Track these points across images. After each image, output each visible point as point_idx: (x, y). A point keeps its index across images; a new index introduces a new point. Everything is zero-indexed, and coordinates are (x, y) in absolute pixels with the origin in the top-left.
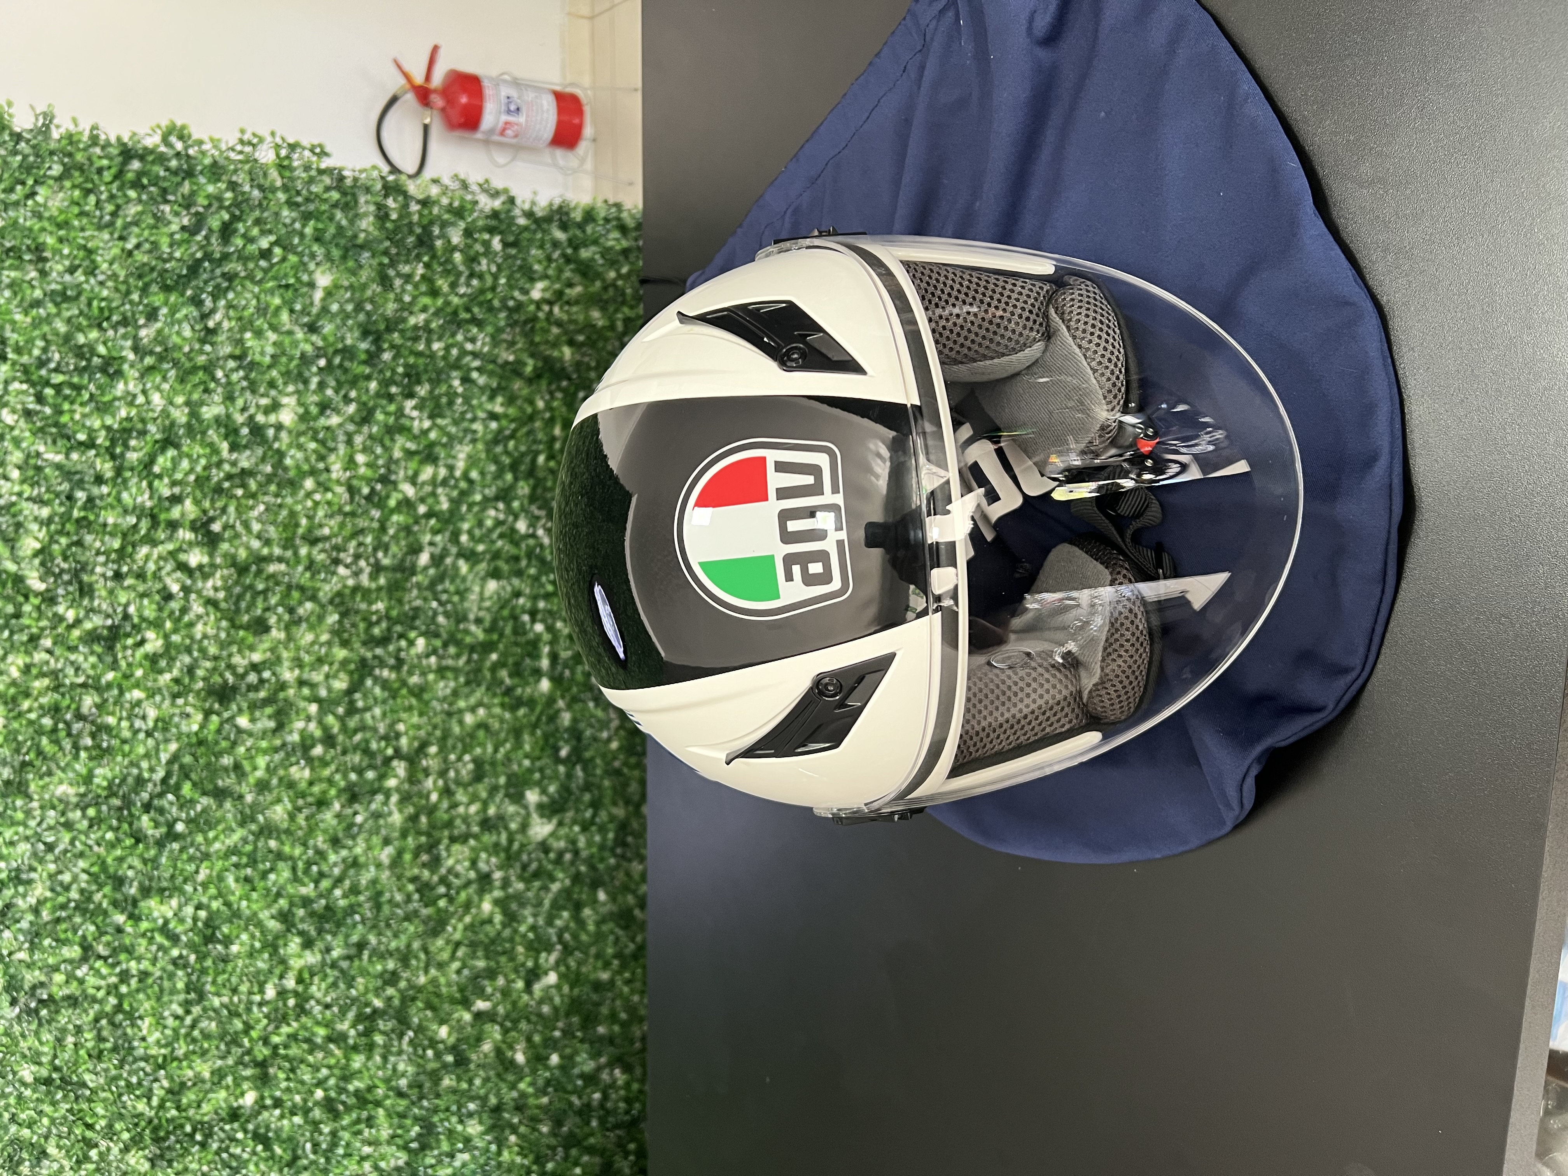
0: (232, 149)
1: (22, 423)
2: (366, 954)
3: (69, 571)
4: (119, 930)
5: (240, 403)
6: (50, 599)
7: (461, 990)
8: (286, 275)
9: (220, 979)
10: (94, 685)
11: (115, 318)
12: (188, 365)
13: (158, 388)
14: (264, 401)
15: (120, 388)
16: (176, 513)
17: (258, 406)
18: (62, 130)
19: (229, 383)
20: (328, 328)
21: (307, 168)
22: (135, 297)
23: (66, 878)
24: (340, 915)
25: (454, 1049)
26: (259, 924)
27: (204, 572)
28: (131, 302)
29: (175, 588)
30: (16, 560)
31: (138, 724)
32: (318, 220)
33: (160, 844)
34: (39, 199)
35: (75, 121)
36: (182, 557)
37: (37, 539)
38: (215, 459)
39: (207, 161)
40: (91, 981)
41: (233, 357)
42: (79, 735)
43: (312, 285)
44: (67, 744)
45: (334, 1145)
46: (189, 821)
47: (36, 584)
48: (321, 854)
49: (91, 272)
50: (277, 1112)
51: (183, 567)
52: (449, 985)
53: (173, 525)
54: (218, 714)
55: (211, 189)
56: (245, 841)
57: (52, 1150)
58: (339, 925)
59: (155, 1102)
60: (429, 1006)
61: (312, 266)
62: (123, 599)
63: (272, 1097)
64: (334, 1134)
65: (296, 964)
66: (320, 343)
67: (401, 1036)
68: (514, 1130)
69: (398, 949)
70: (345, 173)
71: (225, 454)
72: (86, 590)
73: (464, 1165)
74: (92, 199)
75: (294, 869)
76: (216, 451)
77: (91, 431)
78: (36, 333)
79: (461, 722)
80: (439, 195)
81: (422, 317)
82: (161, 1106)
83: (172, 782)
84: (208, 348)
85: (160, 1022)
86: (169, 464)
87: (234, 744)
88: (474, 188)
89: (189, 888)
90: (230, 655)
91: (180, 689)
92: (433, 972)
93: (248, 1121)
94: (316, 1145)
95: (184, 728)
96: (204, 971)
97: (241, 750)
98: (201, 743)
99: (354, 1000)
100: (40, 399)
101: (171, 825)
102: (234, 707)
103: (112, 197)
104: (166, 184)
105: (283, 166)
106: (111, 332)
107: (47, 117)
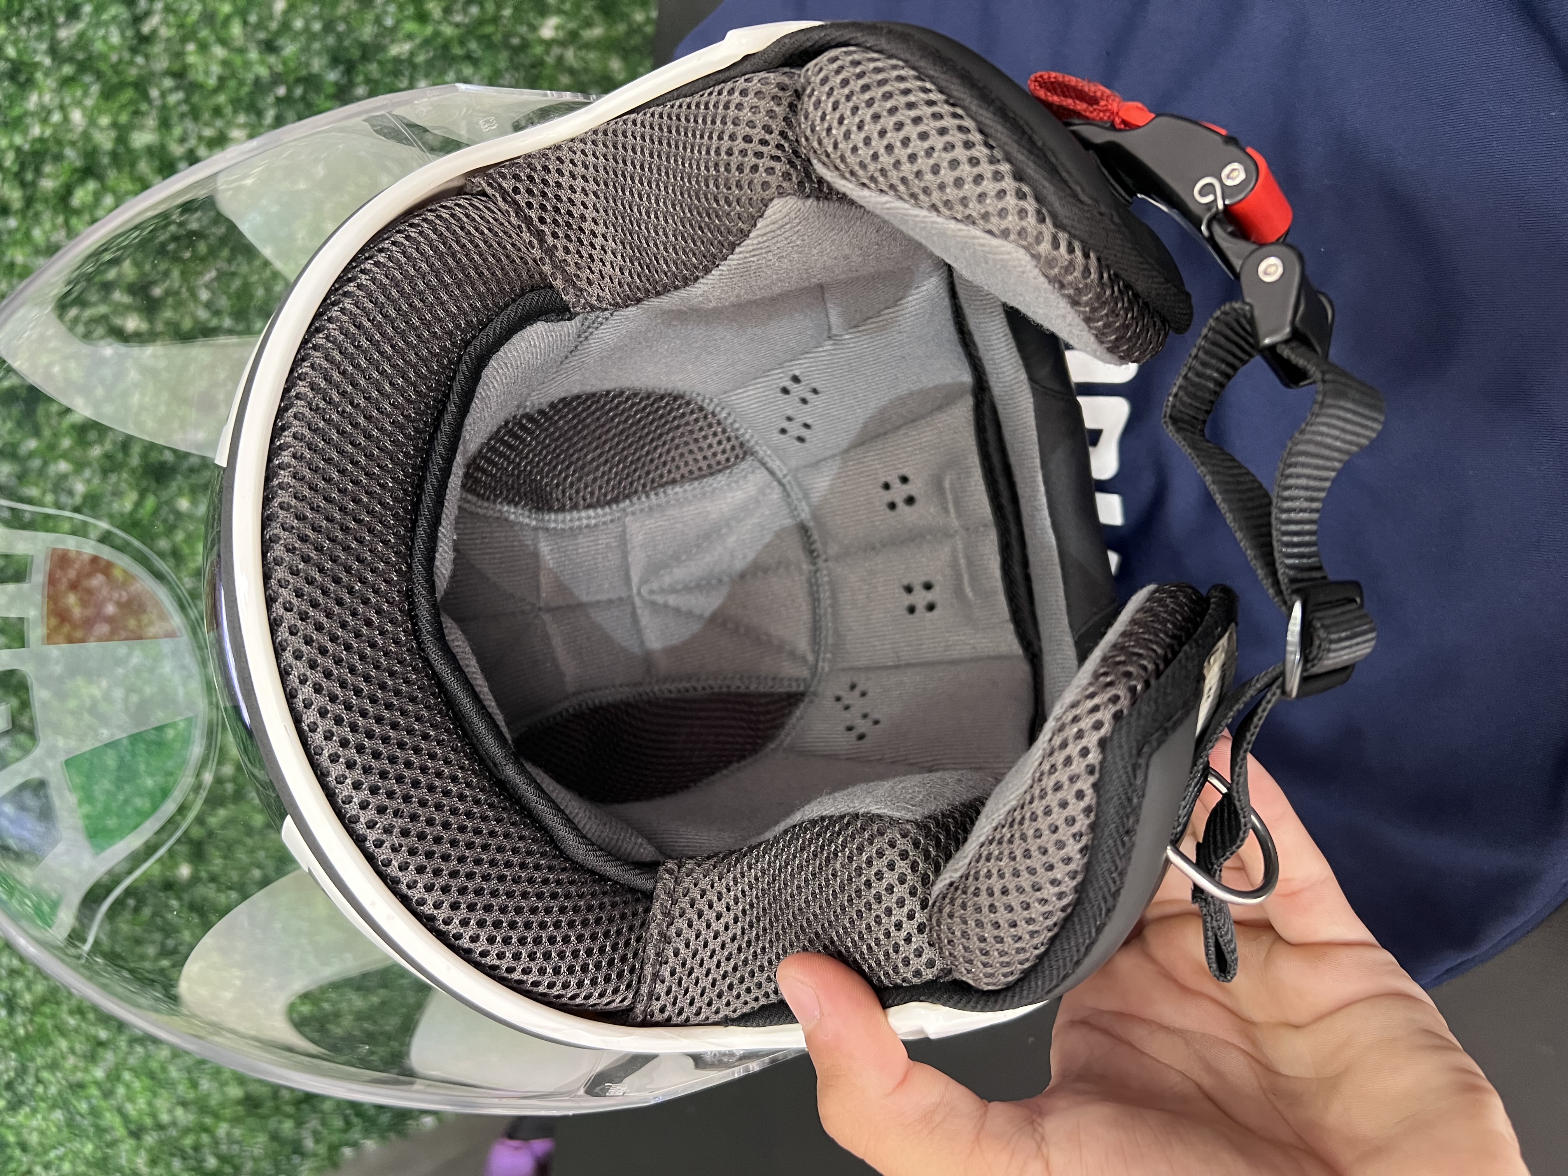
5: (177, 131)
12: (115, 80)
13: (79, 105)
14: (208, 132)
17: (200, 138)
19: (164, 107)
20: (290, 49)
41: (170, 73)
106: (23, 31)
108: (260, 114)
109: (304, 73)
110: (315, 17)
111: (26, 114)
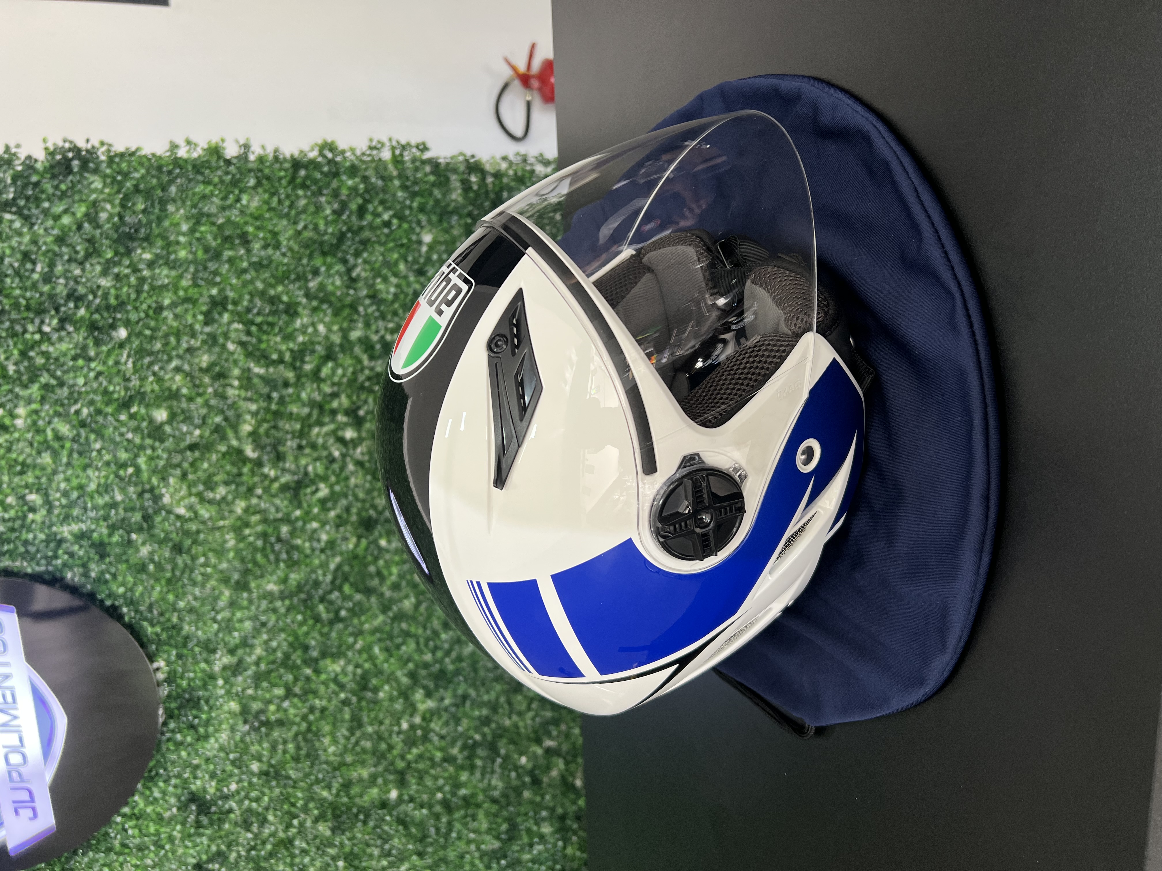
0: (363, 154)
1: (239, 349)
2: (468, 704)
3: (270, 445)
4: (308, 679)
5: (374, 327)
6: (259, 463)
7: (535, 732)
8: (401, 238)
9: (373, 715)
10: (287, 520)
11: (293, 277)
12: (339, 305)
14: (391, 325)
15: (298, 323)
16: (335, 404)
18: (256, 154)
19: (366, 315)
20: (431, 272)
21: (414, 160)
22: (305, 261)
23: (274, 644)
24: (449, 676)
25: (531, 773)
26: (397, 680)
27: (355, 443)
28: (302, 265)
29: (336, 454)
30: (238, 439)
31: (316, 545)
32: (422, 196)
33: (331, 623)
34: (244, 202)
35: (263, 147)
36: (340, 433)
37: (251, 425)
38: (359, 367)
39: (348, 164)
40: (292, 711)
41: (368, 296)
42: (280, 552)
43: (420, 242)
44: (272, 557)
45: (450, 830)
46: (349, 610)
47: (250, 452)
48: (436, 634)
49: (277, 246)
50: (411, 805)
51: (341, 441)
52: (526, 727)
53: (334, 413)
54: (366, 538)
55: (350, 183)
56: (385, 623)
57: (271, 818)
58: (450, 681)
59: (334, 791)
60: (512, 742)
61: (418, 230)
62: (304, 462)
63: (408, 795)
64: (450, 824)
65: (422, 707)
67: (493, 761)
68: (575, 833)
69: (490, 701)
70: (441, 161)
71: (366, 362)
72: (279, 457)
73: (540, 853)
74: (275, 199)
75: (418, 643)
76: (359, 361)
77: (281, 353)
78: (245, 291)
80: (507, 169)
82: (337, 795)
83: (338, 582)
84: (352, 292)
85: (335, 741)
86: (329, 372)
87: (376, 559)
88: (531, 160)
89: (350, 654)
90: (373, 498)
91: (340, 522)
92: (515, 717)
93: (393, 809)
94: (438, 830)
95: (344, 547)
96: (361, 709)
97: (381, 563)
98: (356, 557)
99: (462, 734)
100: (249, 333)
101: (337, 612)
102: (376, 533)
103: (288, 196)
104: (321, 184)
105: (397, 161)
106: (290, 286)
107: (246, 146)
110: (444, 252)
111: (295, 330)
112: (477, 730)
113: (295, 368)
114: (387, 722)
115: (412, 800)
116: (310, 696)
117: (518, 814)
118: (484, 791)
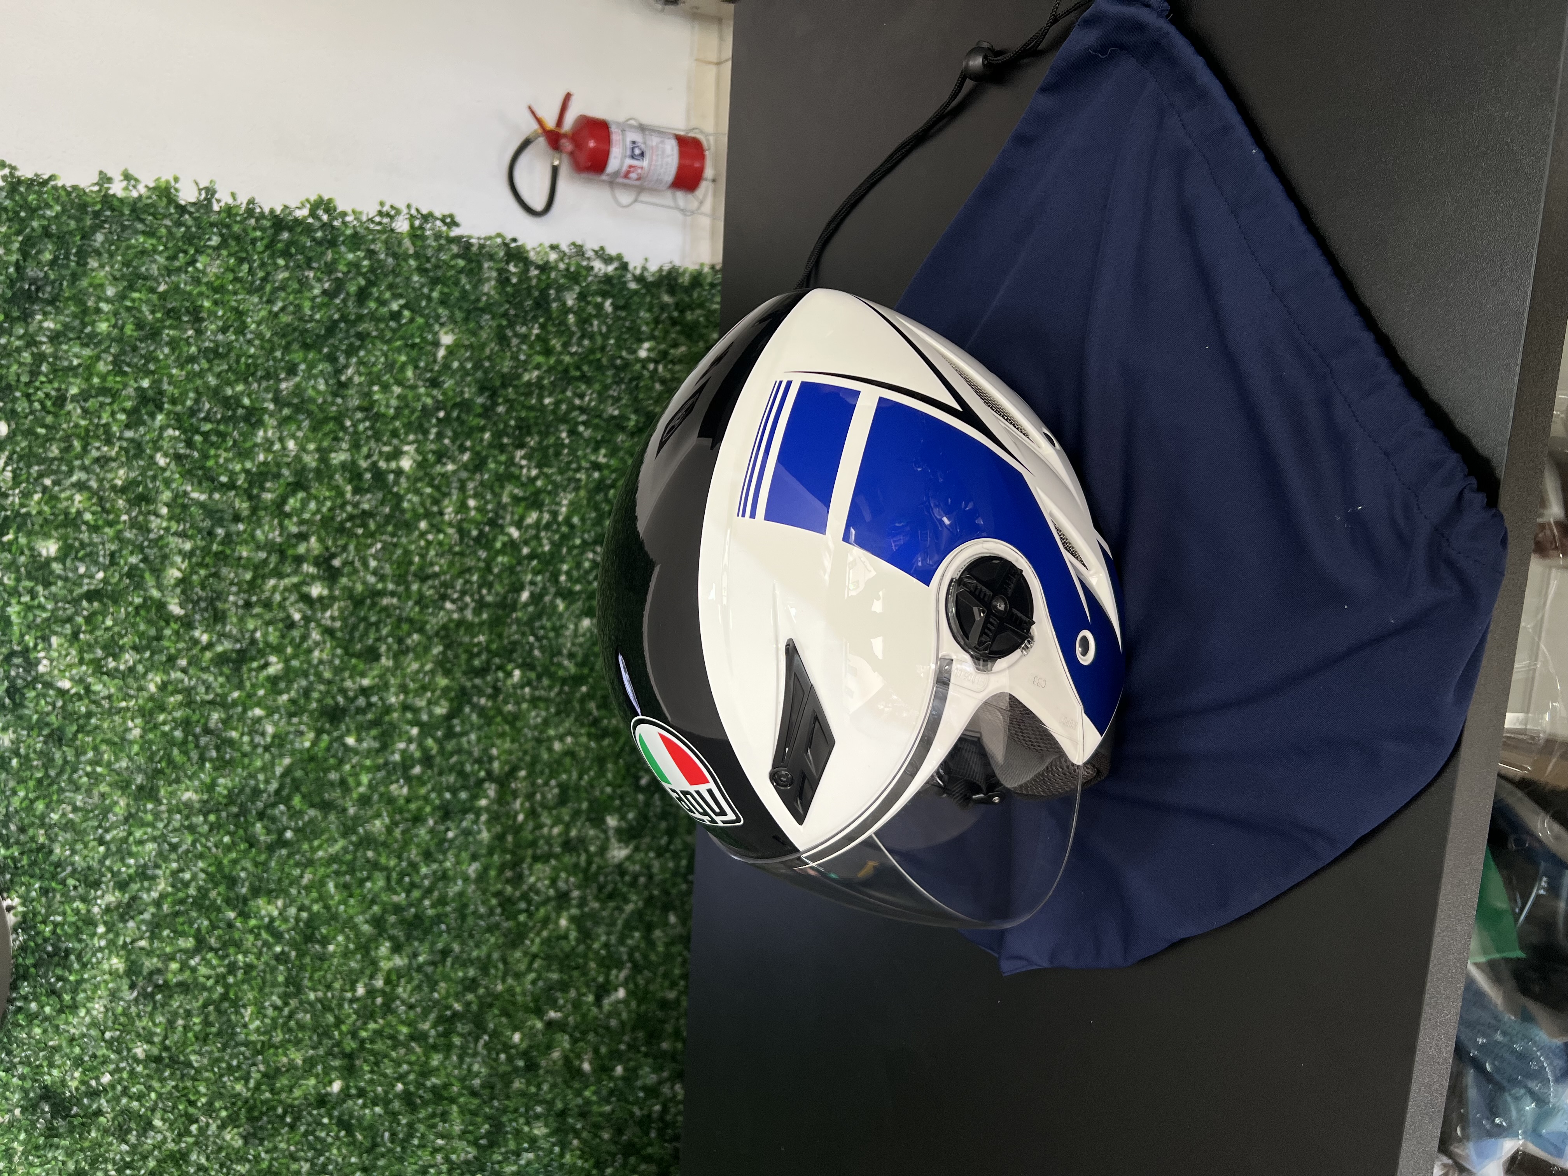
0: (371, 220)
1: (173, 465)
2: (449, 961)
3: (206, 599)
4: (230, 925)
5: (365, 450)
6: (187, 623)
7: (536, 1000)
8: (412, 336)
9: (317, 976)
10: (220, 702)
11: (259, 373)
12: (320, 416)
13: (293, 436)
14: (386, 449)
15: (260, 435)
16: (302, 549)
17: (381, 453)
18: (222, 204)
19: (356, 432)
20: (449, 383)
21: (438, 236)
22: (278, 354)
23: (187, 876)
24: (427, 924)
25: (525, 1054)
26: (355, 928)
27: (324, 603)
28: (275, 359)
29: (297, 616)
30: (159, 587)
31: (258, 739)
32: (445, 285)
33: (271, 848)
34: (199, 265)
35: (234, 195)
36: (305, 589)
37: (179, 569)
38: (339, 501)
39: (349, 232)
40: (203, 970)
41: (360, 408)
42: (206, 747)
43: (436, 344)
44: (195, 755)
45: (410, 1135)
46: (297, 830)
47: (175, 609)
48: (414, 866)
49: (241, 330)
50: (360, 1101)
51: (306, 598)
52: (524, 994)
53: (299, 560)
54: (329, 733)
55: (350, 256)
56: (345, 849)
57: (158, 1123)
58: (426, 932)
59: (252, 1084)
60: (505, 1013)
61: (437, 327)
62: (251, 626)
63: (357, 1087)
64: (410, 1125)
65: (385, 965)
66: (440, 398)
67: (477, 1039)
68: (577, 1134)
69: (478, 958)
70: (473, 241)
71: (349, 496)
72: (219, 617)
73: (529, 1163)
74: (245, 267)
75: (388, 879)
76: (340, 493)
77: (232, 474)
78: (190, 386)
79: (550, 750)
80: (556, 262)
81: (536, 373)
82: (257, 1088)
83: (285, 793)
84: (339, 400)
85: (260, 1012)
86: (298, 505)
87: (341, 762)
88: (590, 254)
89: (294, 891)
90: (343, 680)
91: (295, 709)
92: (510, 981)
93: (333, 1108)
94: (393, 1135)
95: (297, 745)
96: (302, 968)
97: (347, 767)
98: (312, 759)
99: (436, 1003)
100: (189, 444)
101: (281, 832)
102: (343, 727)
103: (263, 265)
104: (311, 254)
105: (416, 234)
106: (255, 386)
107: (210, 192)
108: (426, 433)
109: (458, 400)
110: (468, 359)
111: (256, 445)
112: (458, 997)
113: (250, 498)
114: (337, 985)
115: (362, 1093)
116: (232, 950)
117: (505, 1111)
118: (462, 1080)
